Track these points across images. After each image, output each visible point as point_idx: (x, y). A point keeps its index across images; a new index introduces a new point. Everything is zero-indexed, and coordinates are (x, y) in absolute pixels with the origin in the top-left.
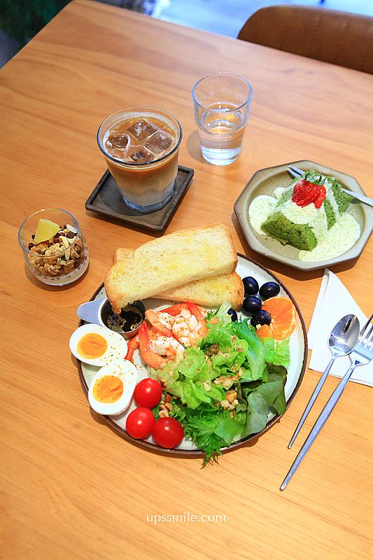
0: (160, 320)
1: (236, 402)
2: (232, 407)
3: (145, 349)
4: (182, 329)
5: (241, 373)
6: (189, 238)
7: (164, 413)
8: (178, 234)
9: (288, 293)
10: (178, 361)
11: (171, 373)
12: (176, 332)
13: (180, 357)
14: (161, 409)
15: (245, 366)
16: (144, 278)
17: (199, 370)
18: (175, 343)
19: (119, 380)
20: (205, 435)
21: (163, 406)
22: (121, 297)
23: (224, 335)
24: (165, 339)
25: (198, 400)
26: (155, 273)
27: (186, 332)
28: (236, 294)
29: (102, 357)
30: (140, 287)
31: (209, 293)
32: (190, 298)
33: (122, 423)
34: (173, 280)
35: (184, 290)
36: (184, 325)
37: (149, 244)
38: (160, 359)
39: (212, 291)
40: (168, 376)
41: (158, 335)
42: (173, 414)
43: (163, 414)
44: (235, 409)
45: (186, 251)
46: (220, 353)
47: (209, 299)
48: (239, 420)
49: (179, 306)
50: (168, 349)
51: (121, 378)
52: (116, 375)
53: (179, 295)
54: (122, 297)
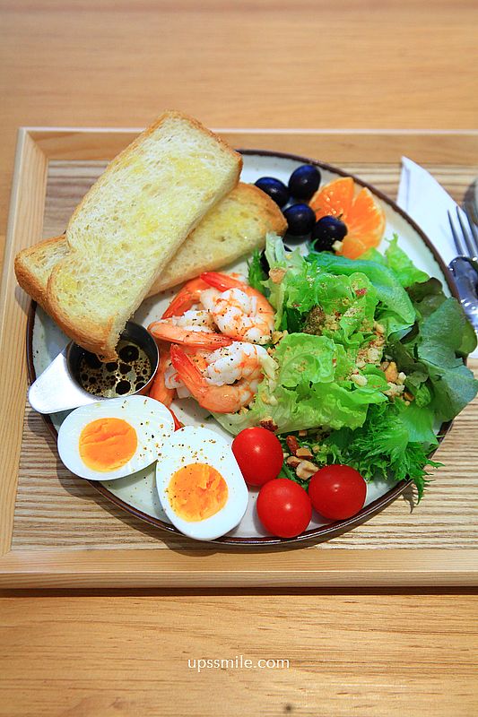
0: (190, 328)
1: (402, 376)
2: (402, 388)
3: (203, 390)
4: (237, 319)
5: (381, 328)
6: (136, 165)
7: (305, 469)
8: (114, 168)
9: (333, 171)
10: (271, 374)
11: (273, 399)
12: (232, 328)
13: (270, 366)
14: (293, 467)
15: (380, 312)
16: (119, 274)
17: (334, 361)
18: (247, 348)
19: (201, 466)
20: (400, 454)
21: (294, 459)
22: (108, 327)
23: (329, 280)
24: (224, 352)
25: (361, 408)
26: (129, 256)
27: (246, 321)
28: (267, 217)
29: (139, 450)
30: (124, 293)
31: (223, 240)
32: (200, 265)
33: (250, 530)
34: (168, 247)
35: (181, 259)
36: (233, 312)
37: (80, 213)
38: (233, 390)
39: (226, 234)
40: (268, 408)
41: (201, 354)
42: (323, 459)
43: (307, 470)
44: (406, 390)
45: (150, 189)
46: (328, 317)
47: (230, 249)
48: (423, 400)
49: (184, 292)
50: (243, 365)
51: (202, 461)
52: (190, 461)
53: (179, 271)
54: (110, 326)
